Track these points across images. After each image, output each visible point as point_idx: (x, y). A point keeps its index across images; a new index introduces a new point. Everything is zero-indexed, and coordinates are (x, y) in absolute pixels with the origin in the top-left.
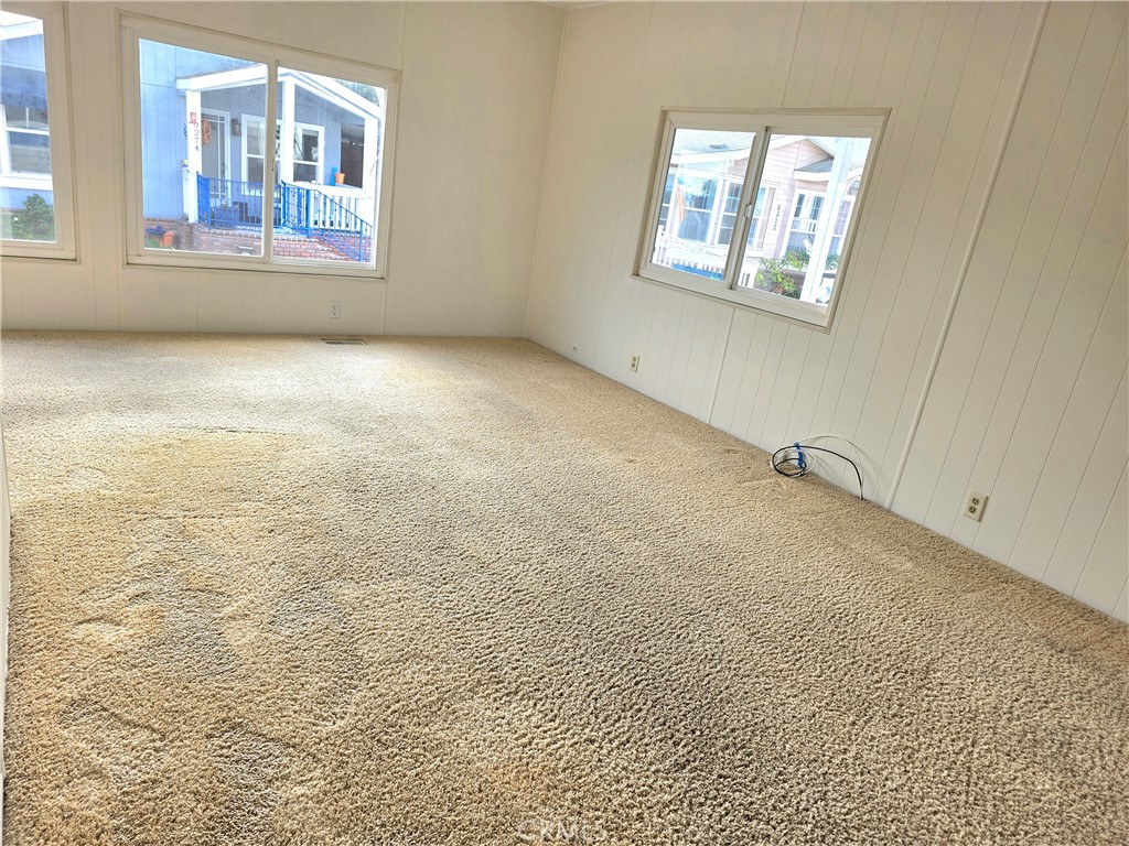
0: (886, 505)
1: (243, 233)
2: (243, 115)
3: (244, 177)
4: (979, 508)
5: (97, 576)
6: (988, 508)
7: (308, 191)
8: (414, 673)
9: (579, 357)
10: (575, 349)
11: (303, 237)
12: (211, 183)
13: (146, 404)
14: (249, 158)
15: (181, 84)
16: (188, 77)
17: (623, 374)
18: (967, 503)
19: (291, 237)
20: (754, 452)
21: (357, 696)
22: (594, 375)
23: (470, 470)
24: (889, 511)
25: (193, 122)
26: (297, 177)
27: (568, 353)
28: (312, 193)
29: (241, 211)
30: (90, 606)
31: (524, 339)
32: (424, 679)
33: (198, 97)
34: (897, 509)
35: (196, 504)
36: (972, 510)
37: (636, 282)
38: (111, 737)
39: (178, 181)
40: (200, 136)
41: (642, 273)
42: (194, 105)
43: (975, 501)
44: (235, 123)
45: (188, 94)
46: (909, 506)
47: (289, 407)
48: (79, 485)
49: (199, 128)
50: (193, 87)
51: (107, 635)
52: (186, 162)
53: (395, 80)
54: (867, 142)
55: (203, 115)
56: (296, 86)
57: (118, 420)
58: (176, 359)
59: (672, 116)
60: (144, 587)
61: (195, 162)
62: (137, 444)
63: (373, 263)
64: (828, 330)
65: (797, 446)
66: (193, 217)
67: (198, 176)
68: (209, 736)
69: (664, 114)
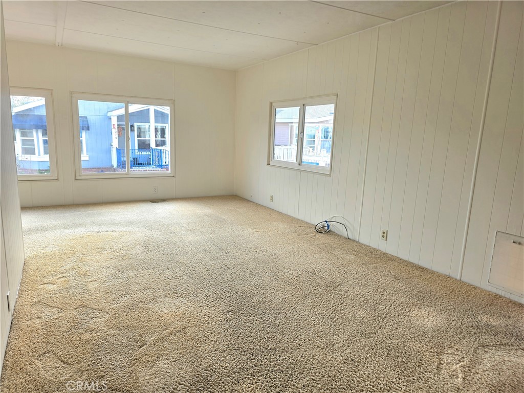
0: (357, 240)
1: (135, 169)
2: (135, 123)
3: (137, 147)
4: (385, 235)
5: (49, 273)
6: (388, 234)
7: (161, 150)
8: (148, 292)
9: (253, 199)
10: (252, 196)
11: (160, 169)
12: (122, 151)
13: (77, 226)
14: (138, 140)
15: (109, 114)
16: (112, 111)
17: (267, 203)
18: (381, 234)
19: (155, 169)
20: (309, 225)
21: (126, 298)
22: (258, 205)
23: (191, 238)
24: (358, 242)
25: (114, 128)
26: (157, 145)
27: (248, 197)
28: (162, 150)
29: (134, 161)
30: (45, 280)
31: (233, 195)
32: (150, 294)
33: (116, 118)
34: (361, 241)
35: (87, 253)
36: (383, 236)
37: (269, 167)
38: (46, 310)
39: (109, 151)
40: (117, 133)
41: (271, 164)
42: (114, 121)
43: (384, 233)
44: (132, 126)
45: (112, 117)
46: (365, 240)
47: (130, 223)
48: (48, 250)
49: (117, 130)
50: (114, 115)
51: (50, 287)
52: (112, 144)
53: (172, 103)
54: (333, 105)
55: (118, 125)
56: (155, 110)
57: (66, 231)
58: (92, 212)
59: (274, 104)
60: (64, 275)
61: (115, 143)
62: (71, 237)
63: (169, 171)
64: (330, 175)
65: (326, 221)
66: (115, 165)
67: (117, 149)
68: (75, 309)
69: (271, 104)
